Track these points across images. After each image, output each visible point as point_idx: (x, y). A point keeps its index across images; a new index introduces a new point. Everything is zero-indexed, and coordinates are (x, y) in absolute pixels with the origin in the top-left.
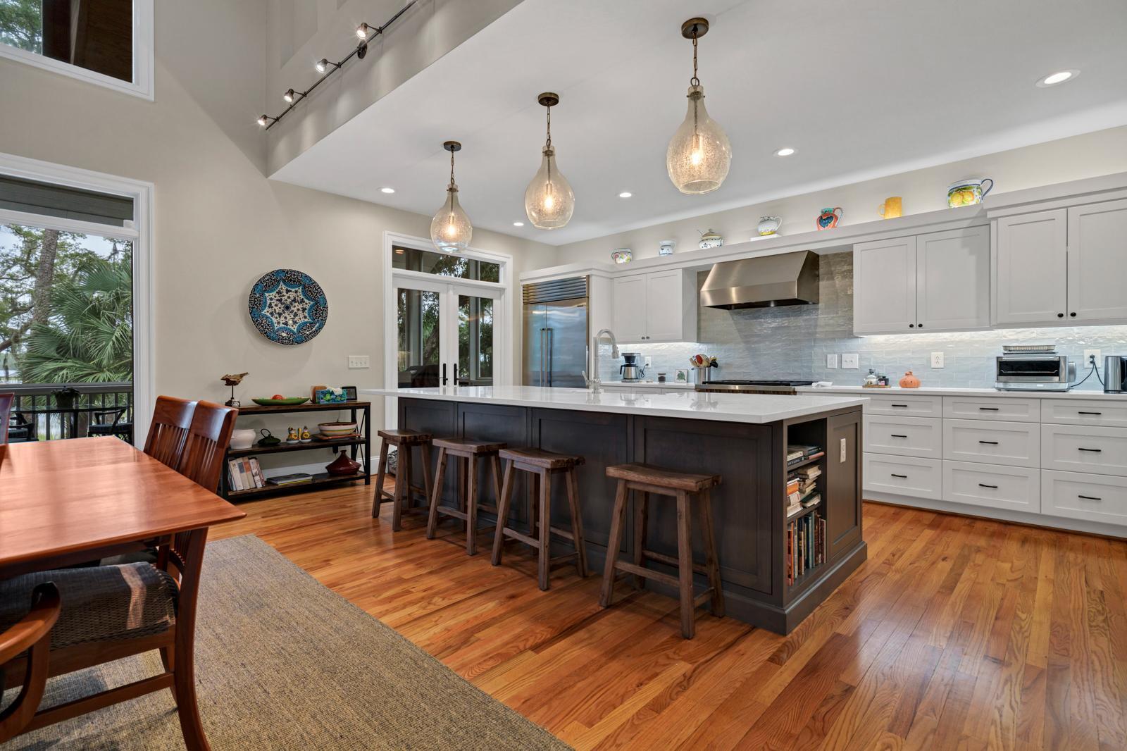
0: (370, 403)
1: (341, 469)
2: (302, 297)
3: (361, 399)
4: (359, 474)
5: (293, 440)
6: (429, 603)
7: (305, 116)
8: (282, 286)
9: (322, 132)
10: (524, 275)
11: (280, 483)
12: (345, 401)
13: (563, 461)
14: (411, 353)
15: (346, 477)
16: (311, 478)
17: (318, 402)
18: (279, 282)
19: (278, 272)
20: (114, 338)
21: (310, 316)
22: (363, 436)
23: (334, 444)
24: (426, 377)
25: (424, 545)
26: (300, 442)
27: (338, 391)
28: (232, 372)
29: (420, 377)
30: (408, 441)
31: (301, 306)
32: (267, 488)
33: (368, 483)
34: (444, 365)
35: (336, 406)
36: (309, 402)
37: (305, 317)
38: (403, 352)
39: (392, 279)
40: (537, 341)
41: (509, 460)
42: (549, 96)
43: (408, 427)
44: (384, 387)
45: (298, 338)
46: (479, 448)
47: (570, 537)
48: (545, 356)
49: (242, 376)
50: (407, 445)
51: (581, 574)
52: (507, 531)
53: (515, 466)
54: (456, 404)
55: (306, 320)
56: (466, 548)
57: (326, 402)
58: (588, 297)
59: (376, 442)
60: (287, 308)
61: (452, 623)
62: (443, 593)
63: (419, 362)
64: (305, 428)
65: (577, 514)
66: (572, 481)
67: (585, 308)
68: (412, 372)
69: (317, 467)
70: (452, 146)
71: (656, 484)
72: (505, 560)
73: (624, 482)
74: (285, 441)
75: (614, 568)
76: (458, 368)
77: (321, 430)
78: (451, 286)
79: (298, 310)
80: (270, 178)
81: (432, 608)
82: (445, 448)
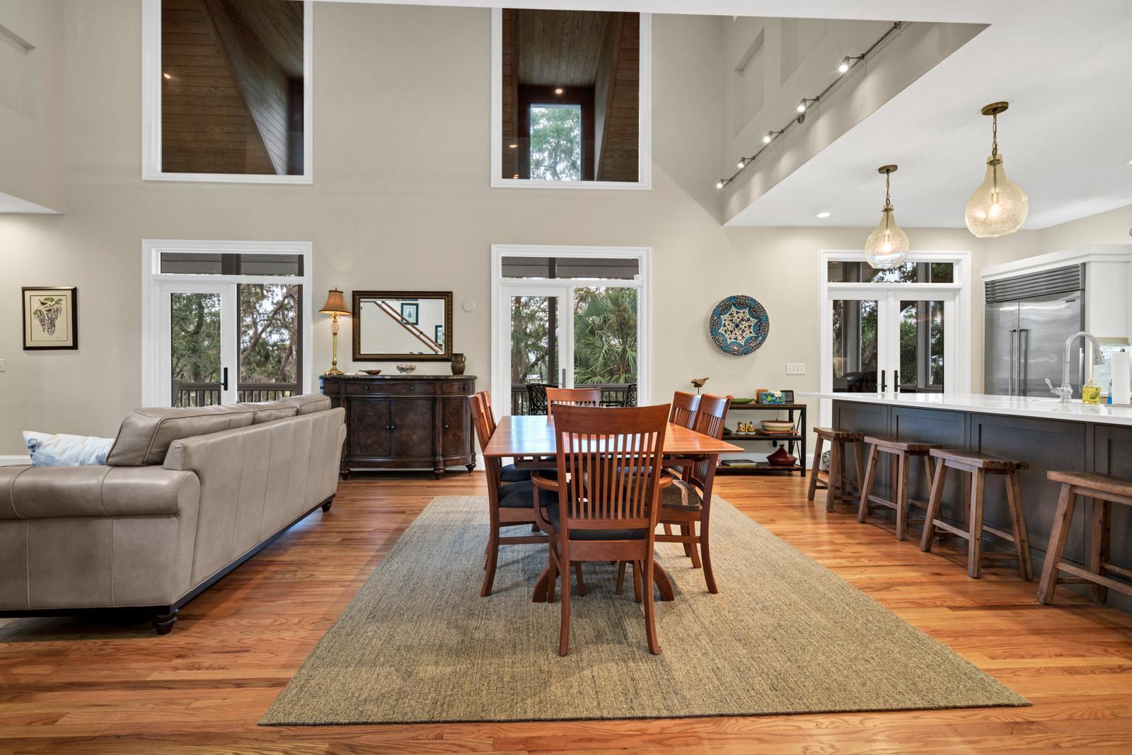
0: (806, 405)
1: (780, 460)
2: (748, 316)
3: (797, 401)
4: (796, 467)
5: (741, 431)
6: (857, 561)
7: (754, 173)
8: (733, 309)
9: (768, 186)
10: (985, 272)
11: (732, 465)
12: (784, 403)
13: (999, 462)
14: (849, 359)
15: (784, 467)
16: (755, 464)
17: (760, 403)
18: (731, 306)
19: (730, 298)
20: (604, 351)
21: (755, 332)
22: (799, 434)
23: (774, 439)
24: (864, 384)
25: (854, 525)
26: (746, 434)
27: (778, 394)
28: (698, 377)
29: (858, 384)
30: (841, 437)
31: (747, 324)
32: (721, 467)
33: (803, 475)
34: (883, 372)
35: (776, 407)
36: (753, 402)
37: (751, 333)
38: (840, 359)
39: (828, 292)
40: (1005, 342)
41: (941, 458)
42: (994, 106)
43: (842, 427)
44: (819, 391)
45: (746, 350)
46: (909, 446)
47: (1010, 538)
48: (1015, 359)
49: (705, 380)
50: (841, 440)
51: (1023, 575)
52: (937, 523)
53: (946, 464)
54: (891, 408)
55: (752, 335)
56: (895, 534)
57: (768, 403)
58: (1084, 290)
59: (812, 438)
60: (737, 326)
61: (875, 576)
62: (870, 558)
63: (858, 369)
64: (751, 423)
65: (1018, 517)
66: (1013, 485)
67: (1078, 302)
68: (849, 378)
69: (760, 456)
70: (887, 170)
71: (1107, 490)
72: (934, 549)
73: (1069, 487)
74: (735, 432)
75: (1055, 568)
76: (899, 374)
77: (763, 426)
78: (892, 293)
79: (745, 327)
80: (724, 225)
81: (858, 564)
82: (876, 445)
